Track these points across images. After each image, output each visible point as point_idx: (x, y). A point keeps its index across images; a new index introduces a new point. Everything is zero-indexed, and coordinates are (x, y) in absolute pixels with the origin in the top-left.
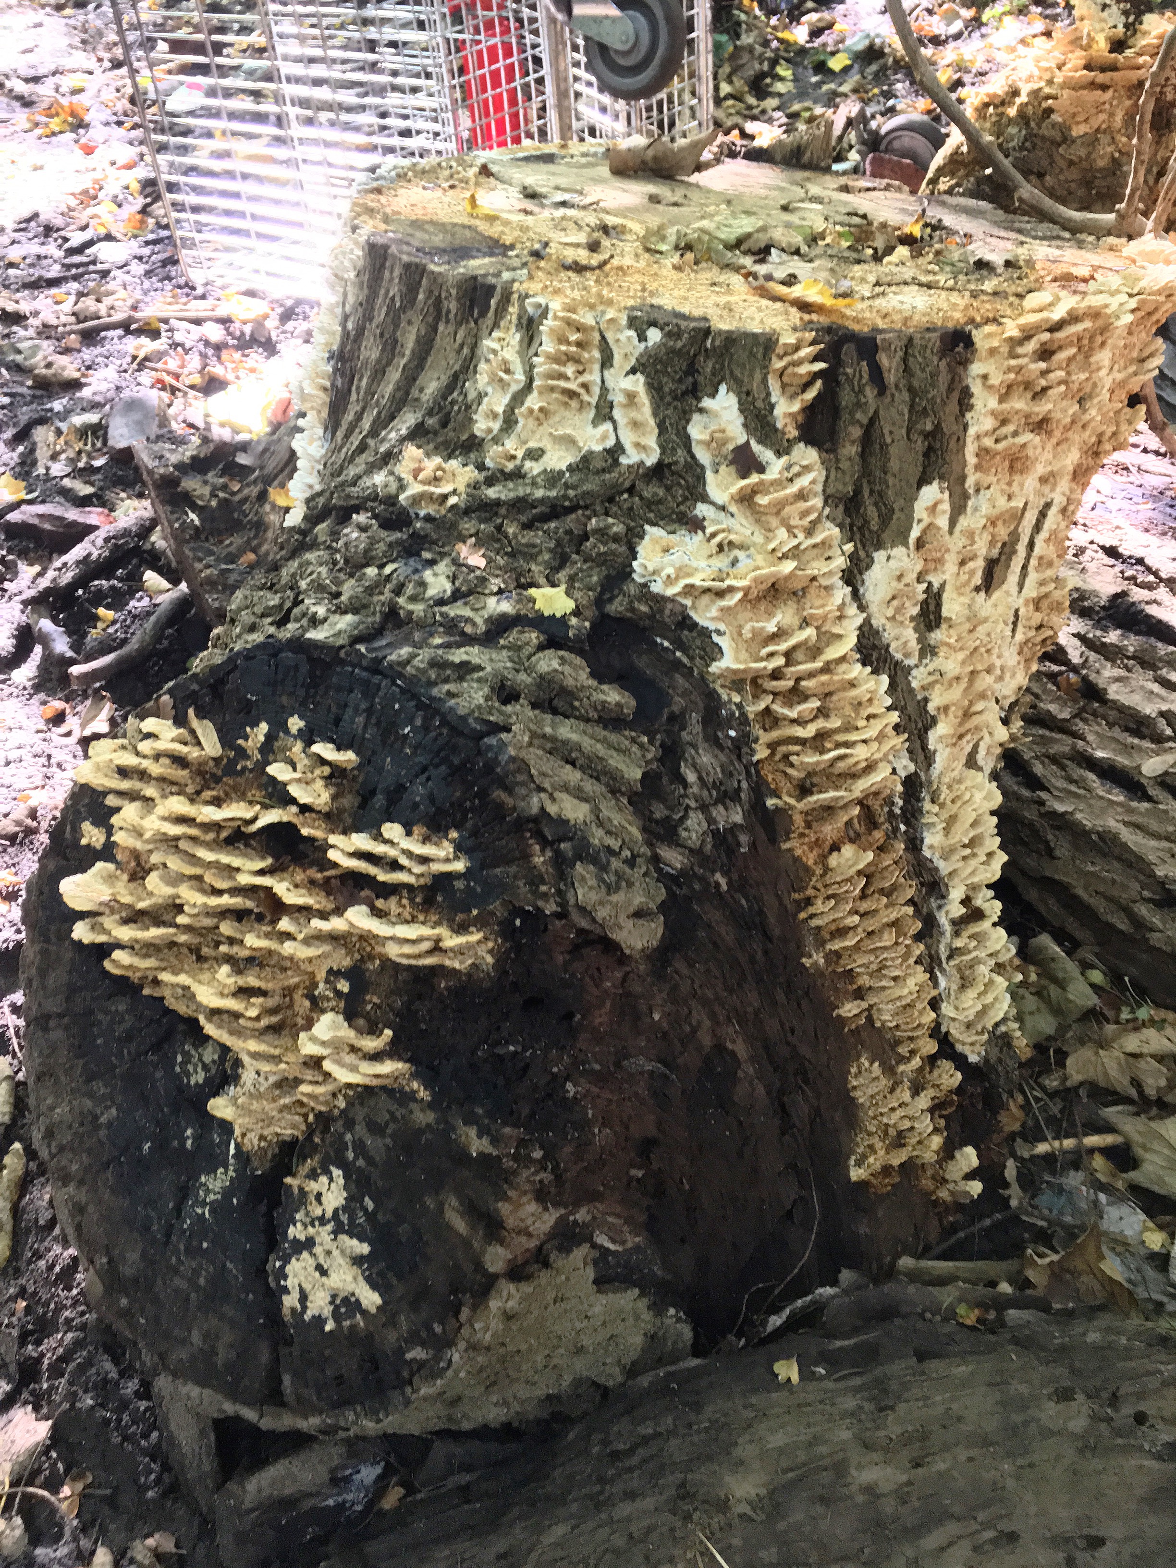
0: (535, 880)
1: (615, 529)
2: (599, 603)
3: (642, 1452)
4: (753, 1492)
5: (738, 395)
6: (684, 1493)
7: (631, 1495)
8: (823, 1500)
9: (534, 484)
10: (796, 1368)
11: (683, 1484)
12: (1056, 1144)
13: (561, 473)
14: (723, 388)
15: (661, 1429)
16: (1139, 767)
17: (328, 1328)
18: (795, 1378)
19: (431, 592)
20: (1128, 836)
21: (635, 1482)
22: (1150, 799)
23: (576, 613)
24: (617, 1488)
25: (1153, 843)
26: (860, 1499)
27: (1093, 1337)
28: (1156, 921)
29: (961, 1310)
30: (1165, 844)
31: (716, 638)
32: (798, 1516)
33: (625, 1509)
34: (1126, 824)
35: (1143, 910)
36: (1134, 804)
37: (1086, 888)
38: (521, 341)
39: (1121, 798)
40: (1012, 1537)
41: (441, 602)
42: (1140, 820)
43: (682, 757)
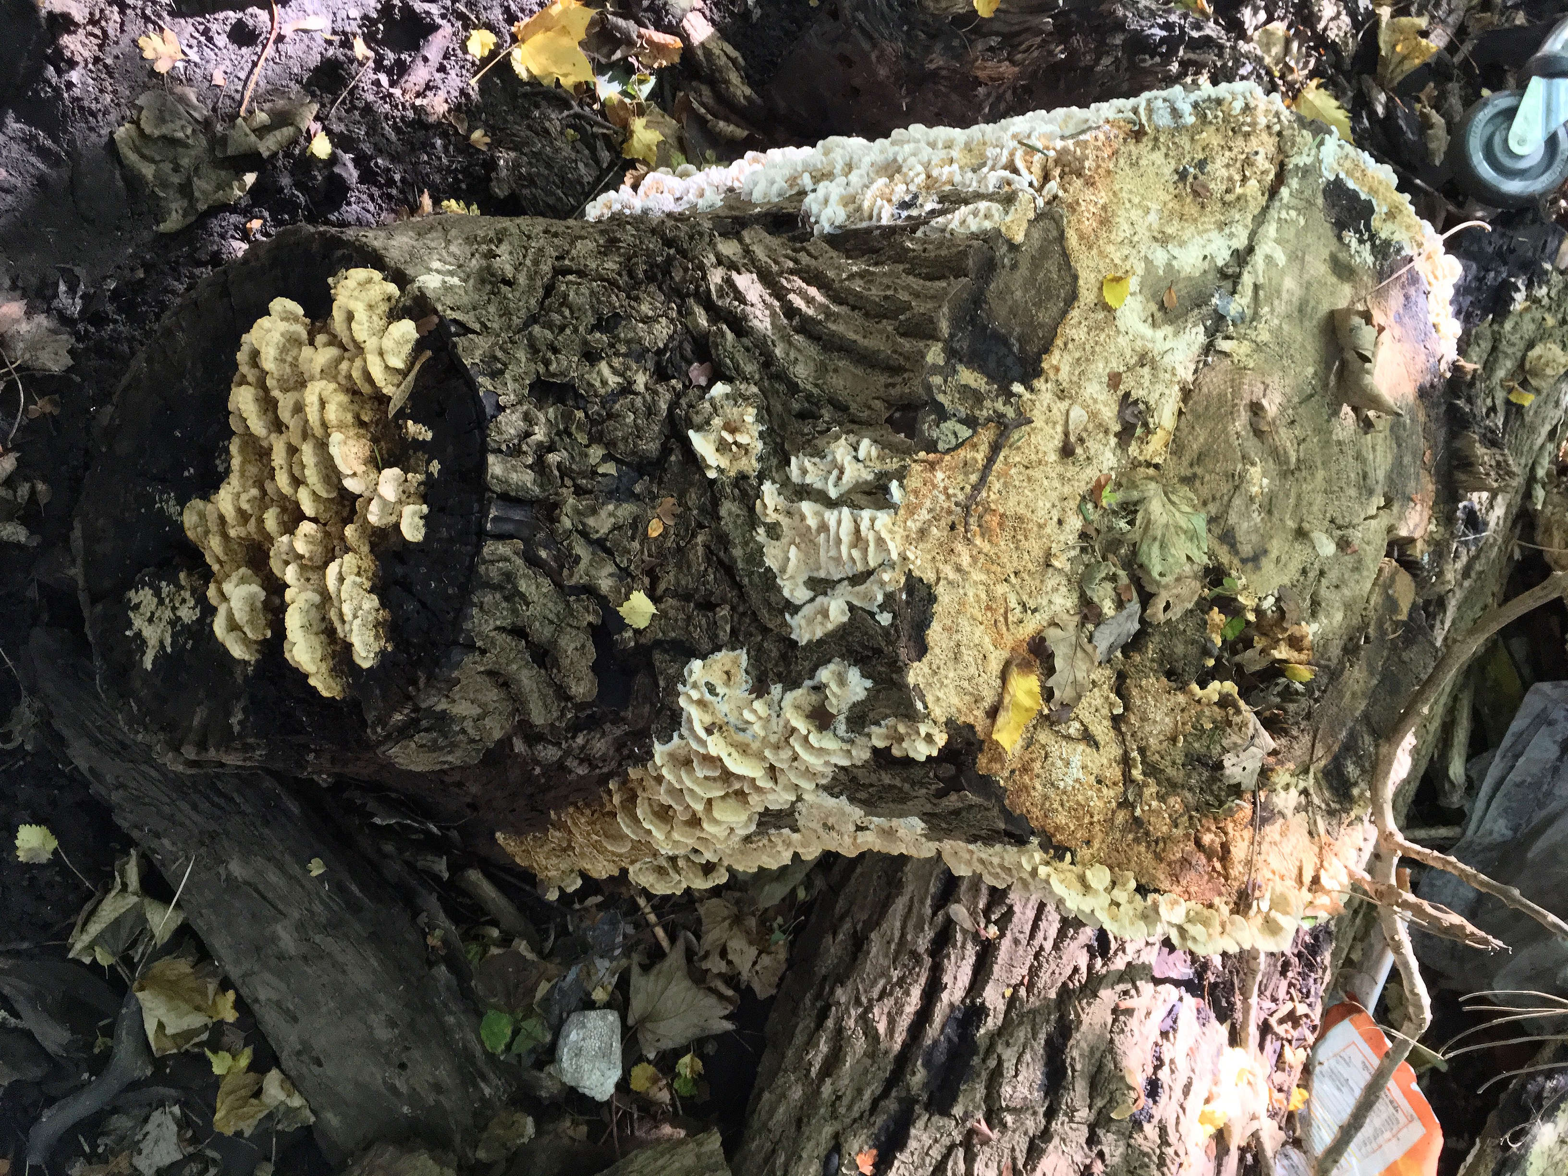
0: (382, 721)
1: (722, 634)
2: (658, 644)
3: (222, 802)
4: (236, 874)
5: (868, 698)
6: (213, 836)
7: (195, 807)
8: (254, 916)
9: (746, 544)
10: (321, 871)
11: (218, 834)
12: (648, 910)
13: (762, 563)
14: (869, 684)
15: (243, 807)
16: (958, 901)
17: (128, 633)
18: (314, 873)
19: (591, 522)
20: (900, 905)
21: (205, 806)
22: (934, 914)
23: (637, 632)
24: (195, 797)
25: (898, 924)
26: (267, 933)
27: (451, 1020)
28: (841, 937)
29: (438, 932)
30: (897, 934)
31: (675, 735)
32: (237, 904)
33: (185, 806)
34: (911, 899)
35: (847, 926)
36: (929, 902)
37: (862, 874)
38: (866, 482)
39: (932, 890)
40: (295, 1019)
41: (584, 534)
42: (915, 910)
43: (590, 730)
